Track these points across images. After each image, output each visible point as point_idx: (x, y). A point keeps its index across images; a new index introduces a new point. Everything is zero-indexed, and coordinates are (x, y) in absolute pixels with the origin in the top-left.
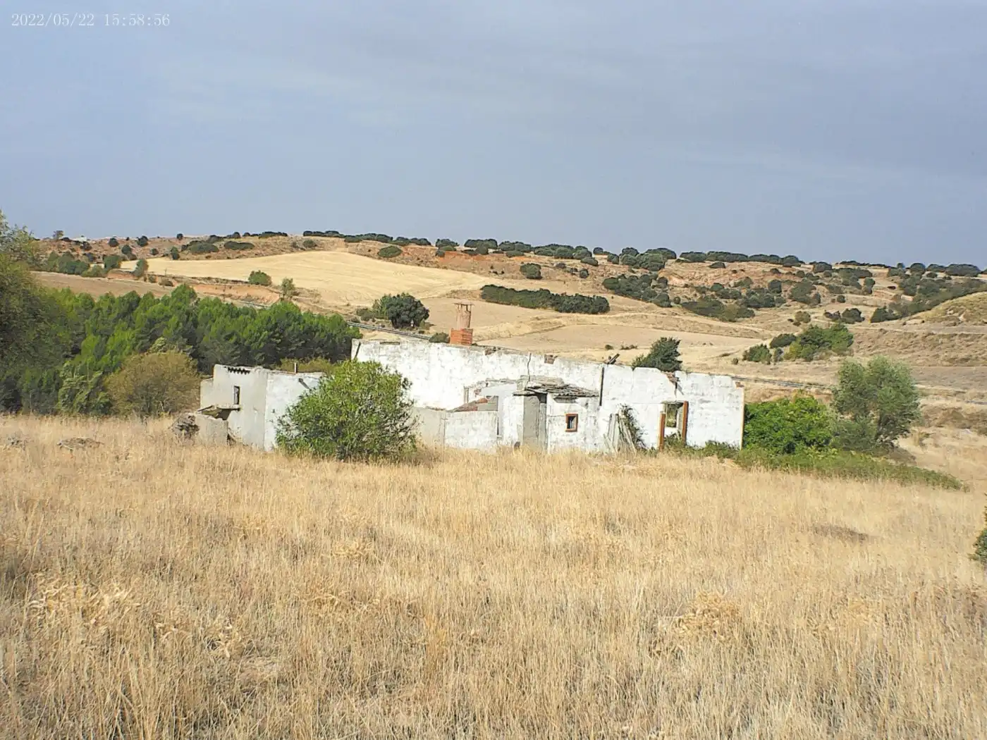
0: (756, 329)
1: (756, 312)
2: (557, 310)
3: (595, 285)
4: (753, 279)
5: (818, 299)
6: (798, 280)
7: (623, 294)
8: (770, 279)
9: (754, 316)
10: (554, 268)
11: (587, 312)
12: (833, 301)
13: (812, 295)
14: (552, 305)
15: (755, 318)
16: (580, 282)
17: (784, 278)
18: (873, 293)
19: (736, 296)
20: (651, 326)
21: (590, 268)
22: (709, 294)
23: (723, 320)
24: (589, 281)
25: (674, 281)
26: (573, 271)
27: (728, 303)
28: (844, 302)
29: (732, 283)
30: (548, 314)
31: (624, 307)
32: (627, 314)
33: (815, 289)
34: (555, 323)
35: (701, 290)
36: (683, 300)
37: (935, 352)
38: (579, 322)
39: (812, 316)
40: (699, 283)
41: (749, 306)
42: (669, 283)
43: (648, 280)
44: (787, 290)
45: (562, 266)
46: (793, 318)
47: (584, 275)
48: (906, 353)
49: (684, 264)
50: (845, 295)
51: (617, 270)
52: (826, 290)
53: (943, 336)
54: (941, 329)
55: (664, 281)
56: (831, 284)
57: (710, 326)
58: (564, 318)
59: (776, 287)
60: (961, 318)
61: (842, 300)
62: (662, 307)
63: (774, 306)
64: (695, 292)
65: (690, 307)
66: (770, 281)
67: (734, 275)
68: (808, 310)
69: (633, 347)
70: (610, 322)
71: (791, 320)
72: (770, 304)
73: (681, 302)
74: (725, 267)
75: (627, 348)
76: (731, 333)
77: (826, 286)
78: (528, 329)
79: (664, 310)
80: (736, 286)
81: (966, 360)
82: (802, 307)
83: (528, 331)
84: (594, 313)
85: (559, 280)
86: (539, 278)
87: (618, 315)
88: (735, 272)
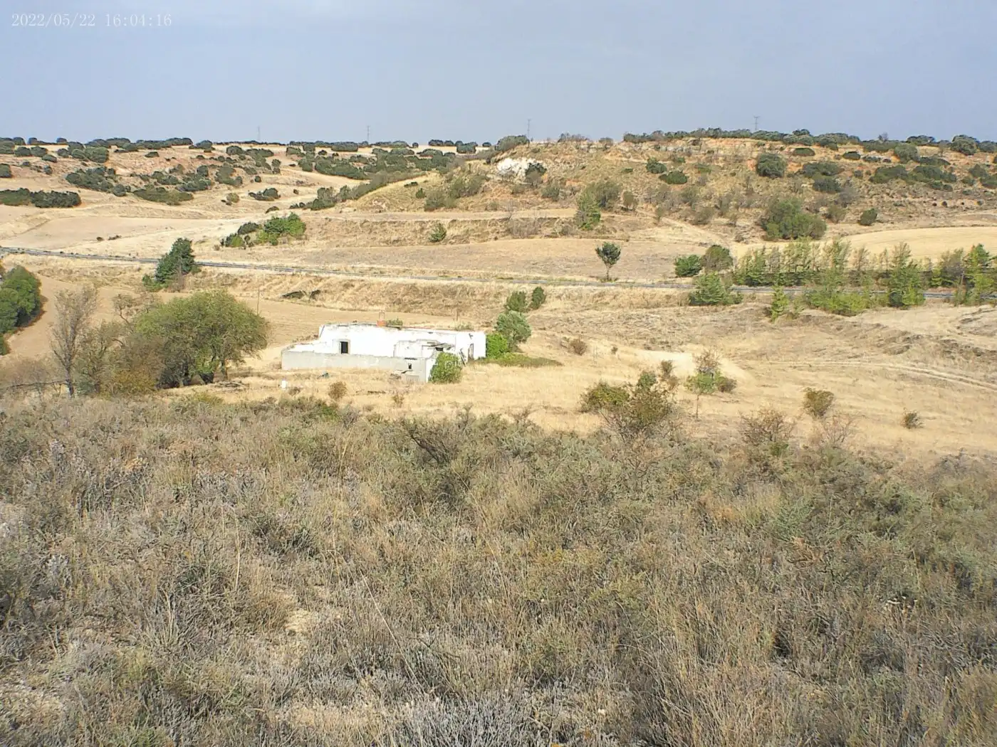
0: (199, 211)
1: (195, 196)
2: (37, 206)
3: (61, 181)
4: (185, 165)
5: (240, 181)
6: (220, 164)
7: (87, 188)
8: (198, 164)
9: (193, 198)
10: (21, 166)
11: (63, 206)
12: (252, 181)
13: (234, 178)
14: (33, 202)
15: (195, 201)
16: (48, 179)
17: (209, 163)
18: (282, 173)
19: (175, 182)
20: (117, 215)
21: (51, 164)
22: (153, 181)
23: (170, 204)
24: (54, 177)
25: (120, 171)
26: (38, 169)
27: (170, 189)
28: (260, 181)
29: (167, 170)
30: (32, 210)
31: (92, 199)
32: (96, 206)
33: (235, 171)
34: (41, 219)
35: (145, 178)
36: (133, 189)
37: (372, 236)
38: (60, 216)
39: (240, 196)
40: (140, 171)
41: (187, 190)
42: (117, 173)
43: (100, 171)
44: (213, 173)
45: (27, 164)
46: (225, 199)
47: (49, 171)
48: (350, 237)
49: (123, 154)
50: (260, 175)
51: (73, 165)
52: (244, 172)
53: (376, 223)
54: (374, 218)
55: (113, 171)
56: (247, 166)
57: (163, 211)
58: (48, 213)
59: (203, 171)
60: (384, 206)
61: (258, 180)
62: (120, 196)
63: (207, 189)
64: (140, 180)
65: (142, 194)
66: (198, 166)
67: (168, 163)
68: (234, 191)
69: (118, 237)
70: (84, 214)
71: (223, 201)
72: (204, 187)
73: (132, 190)
74: (158, 156)
75: (114, 239)
76: (179, 216)
77: (244, 168)
78: (25, 227)
79: (123, 199)
80: (170, 172)
81: (397, 241)
82: (229, 189)
83: (26, 229)
84: (69, 206)
85: (28, 178)
86: (10, 176)
87: (89, 207)
88: (168, 160)
